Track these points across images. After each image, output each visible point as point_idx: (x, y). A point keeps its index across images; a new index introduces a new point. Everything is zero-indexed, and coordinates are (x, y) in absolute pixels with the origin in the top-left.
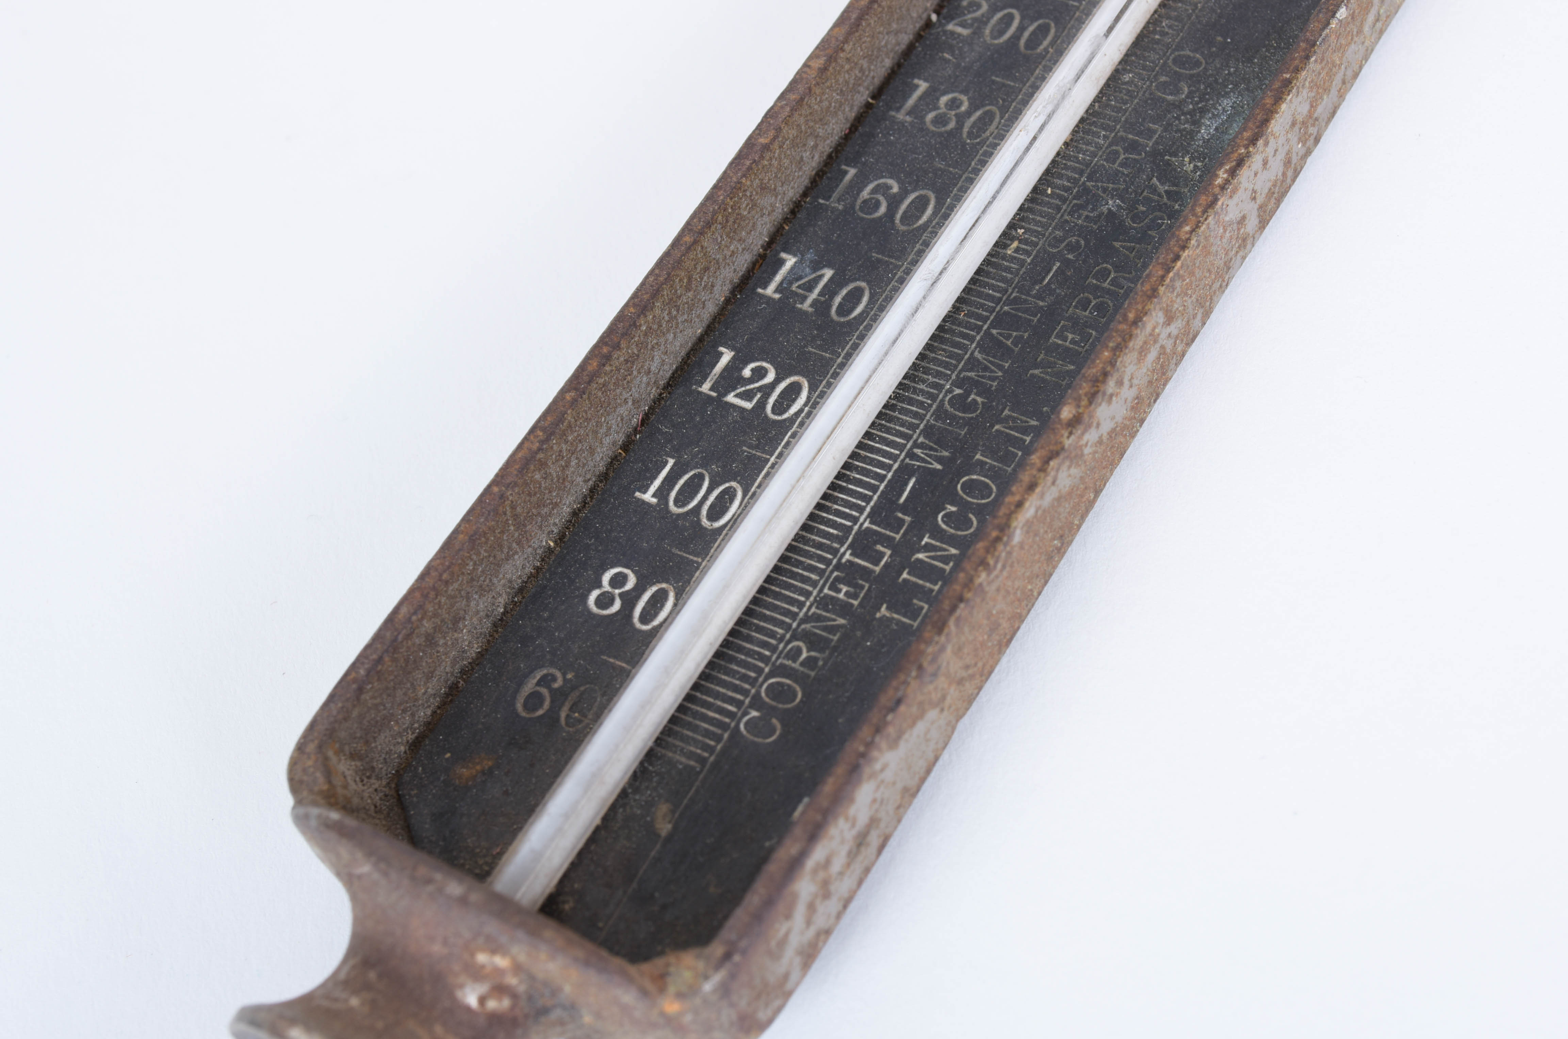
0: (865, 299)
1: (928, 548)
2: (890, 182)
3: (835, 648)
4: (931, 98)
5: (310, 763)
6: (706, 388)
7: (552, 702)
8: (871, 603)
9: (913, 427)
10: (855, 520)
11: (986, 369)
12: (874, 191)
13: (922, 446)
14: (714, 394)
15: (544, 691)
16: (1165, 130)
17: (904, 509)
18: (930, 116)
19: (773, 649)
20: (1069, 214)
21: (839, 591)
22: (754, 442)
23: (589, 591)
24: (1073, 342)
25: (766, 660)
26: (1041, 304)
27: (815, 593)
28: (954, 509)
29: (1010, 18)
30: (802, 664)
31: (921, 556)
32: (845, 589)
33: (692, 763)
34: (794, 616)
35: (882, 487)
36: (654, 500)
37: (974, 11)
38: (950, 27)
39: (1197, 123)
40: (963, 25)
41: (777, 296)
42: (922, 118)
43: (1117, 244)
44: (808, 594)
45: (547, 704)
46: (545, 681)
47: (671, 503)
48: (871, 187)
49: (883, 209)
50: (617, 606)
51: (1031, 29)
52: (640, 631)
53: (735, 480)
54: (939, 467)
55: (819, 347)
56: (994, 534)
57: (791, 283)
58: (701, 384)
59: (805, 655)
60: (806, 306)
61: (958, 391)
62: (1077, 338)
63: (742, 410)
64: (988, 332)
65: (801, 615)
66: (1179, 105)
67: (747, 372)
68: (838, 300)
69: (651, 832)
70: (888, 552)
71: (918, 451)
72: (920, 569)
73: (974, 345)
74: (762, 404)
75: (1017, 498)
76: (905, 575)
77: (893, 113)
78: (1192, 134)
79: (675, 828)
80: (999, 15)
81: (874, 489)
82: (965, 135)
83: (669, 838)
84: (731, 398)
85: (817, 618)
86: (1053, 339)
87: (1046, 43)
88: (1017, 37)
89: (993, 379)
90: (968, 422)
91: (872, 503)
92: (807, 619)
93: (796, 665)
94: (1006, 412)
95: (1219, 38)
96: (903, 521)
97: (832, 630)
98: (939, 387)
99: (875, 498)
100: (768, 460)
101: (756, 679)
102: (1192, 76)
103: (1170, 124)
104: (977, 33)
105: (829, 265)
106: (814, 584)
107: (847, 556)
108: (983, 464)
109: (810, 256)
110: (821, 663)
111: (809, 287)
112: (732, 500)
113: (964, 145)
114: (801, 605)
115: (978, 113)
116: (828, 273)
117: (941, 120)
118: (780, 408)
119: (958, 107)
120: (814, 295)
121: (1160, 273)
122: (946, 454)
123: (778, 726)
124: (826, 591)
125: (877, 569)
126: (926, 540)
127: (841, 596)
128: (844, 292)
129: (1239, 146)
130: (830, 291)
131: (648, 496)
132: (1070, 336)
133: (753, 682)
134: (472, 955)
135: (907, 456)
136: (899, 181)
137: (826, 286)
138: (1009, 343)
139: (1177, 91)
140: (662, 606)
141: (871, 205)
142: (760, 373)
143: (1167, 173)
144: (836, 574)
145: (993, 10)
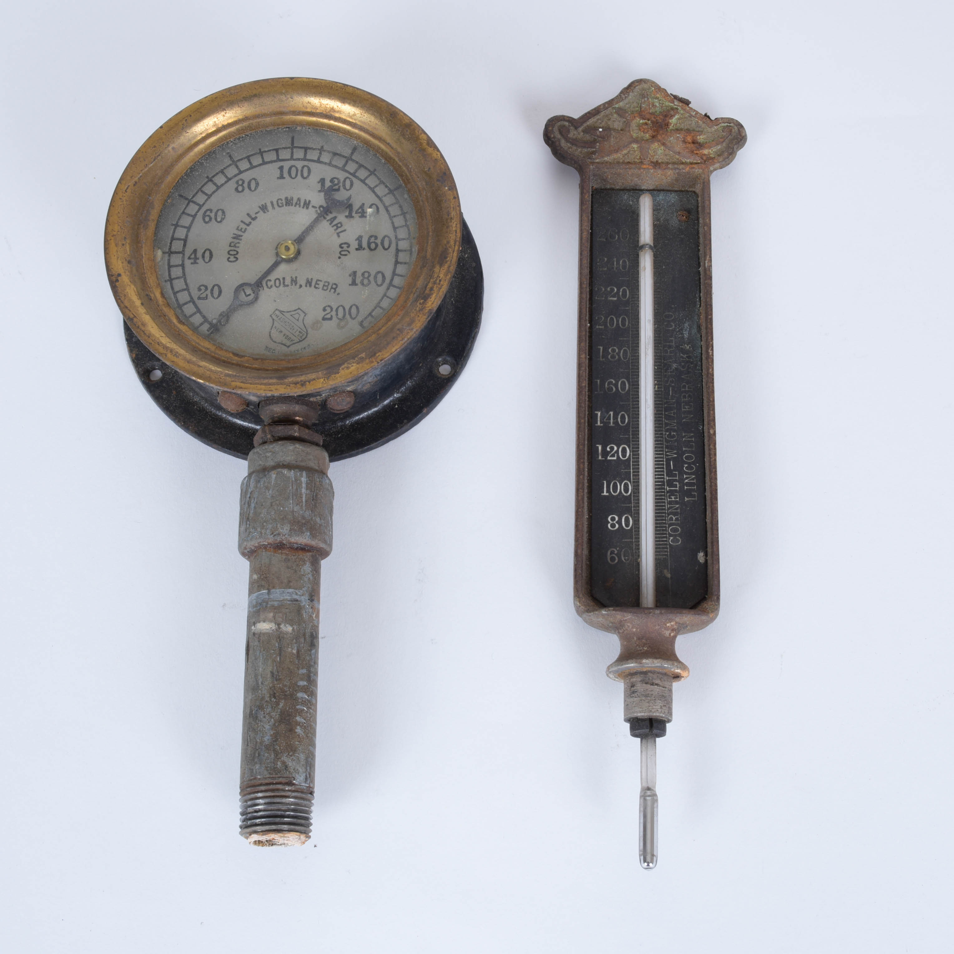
0: (626, 417)
1: (687, 478)
2: (611, 380)
3: (681, 514)
4: (605, 350)
5: (583, 599)
6: (600, 458)
7: (618, 557)
8: (682, 499)
9: (662, 447)
10: (664, 478)
11: (671, 424)
12: (608, 384)
13: (668, 452)
14: (604, 459)
15: (614, 555)
16: (675, 339)
17: (674, 470)
18: (609, 357)
19: (665, 520)
20: (665, 372)
21: (672, 498)
22: (623, 468)
23: (607, 525)
24: (688, 408)
25: (665, 523)
26: (674, 401)
27: (666, 501)
28: (686, 465)
29: (612, 319)
30: (675, 521)
31: (686, 481)
32: (673, 497)
33: (664, 557)
34: (665, 509)
35: (665, 467)
36: (608, 494)
37: (601, 320)
38: (597, 327)
39: (682, 334)
40: (600, 325)
41: (602, 425)
42: (608, 358)
43: (683, 377)
44: (664, 502)
45: (617, 558)
46: (612, 552)
47: (612, 493)
48: (606, 384)
49: (614, 389)
50: (617, 526)
51: (620, 320)
52: (628, 530)
53: (625, 480)
54: (676, 456)
55: (623, 435)
56: (714, 470)
57: (603, 419)
58: (598, 457)
59: (674, 518)
60: (612, 424)
61: (668, 433)
62: (689, 407)
63: (614, 460)
64: (665, 415)
65: (666, 508)
66: (674, 330)
67: (608, 449)
68: (619, 420)
69: (666, 578)
70: (678, 483)
71: (668, 454)
72: (687, 484)
73: (664, 419)
74: (618, 457)
75: (713, 459)
76: (686, 488)
77: (598, 359)
78: (683, 337)
79: (671, 574)
80: (609, 319)
81: (663, 468)
82: (623, 359)
83: (671, 578)
84: (609, 458)
85: (671, 508)
86: (683, 410)
87: (627, 323)
88: (618, 324)
89: (675, 426)
90: (676, 441)
91: (665, 472)
92: (669, 509)
93: (674, 522)
94: (683, 434)
95: (673, 306)
96: (676, 474)
97: (677, 509)
98: (662, 434)
99: (665, 470)
100: (630, 471)
101: (666, 529)
102: (673, 320)
103: (675, 337)
104: (606, 326)
105: (611, 411)
106: (664, 499)
107: (668, 489)
108: (686, 450)
109: (603, 410)
110: (680, 519)
111: (609, 418)
112: (628, 485)
113: (624, 362)
114: (665, 506)
115: (622, 351)
116: (612, 413)
117: (613, 357)
118: (624, 456)
119: (616, 351)
120: (612, 421)
121: (712, 385)
122: (675, 451)
123: (679, 538)
124: (668, 500)
125: (678, 489)
126: (685, 476)
127: (673, 499)
128: (619, 417)
129: (710, 342)
130: (615, 418)
131: (605, 493)
132: (687, 407)
133: (666, 530)
134: (666, 625)
135: (666, 456)
136: (614, 379)
137: (613, 417)
138: (672, 415)
139: (671, 326)
140: (629, 521)
141: (610, 389)
142: (612, 448)
143: (683, 351)
144: (668, 494)
145: (606, 318)
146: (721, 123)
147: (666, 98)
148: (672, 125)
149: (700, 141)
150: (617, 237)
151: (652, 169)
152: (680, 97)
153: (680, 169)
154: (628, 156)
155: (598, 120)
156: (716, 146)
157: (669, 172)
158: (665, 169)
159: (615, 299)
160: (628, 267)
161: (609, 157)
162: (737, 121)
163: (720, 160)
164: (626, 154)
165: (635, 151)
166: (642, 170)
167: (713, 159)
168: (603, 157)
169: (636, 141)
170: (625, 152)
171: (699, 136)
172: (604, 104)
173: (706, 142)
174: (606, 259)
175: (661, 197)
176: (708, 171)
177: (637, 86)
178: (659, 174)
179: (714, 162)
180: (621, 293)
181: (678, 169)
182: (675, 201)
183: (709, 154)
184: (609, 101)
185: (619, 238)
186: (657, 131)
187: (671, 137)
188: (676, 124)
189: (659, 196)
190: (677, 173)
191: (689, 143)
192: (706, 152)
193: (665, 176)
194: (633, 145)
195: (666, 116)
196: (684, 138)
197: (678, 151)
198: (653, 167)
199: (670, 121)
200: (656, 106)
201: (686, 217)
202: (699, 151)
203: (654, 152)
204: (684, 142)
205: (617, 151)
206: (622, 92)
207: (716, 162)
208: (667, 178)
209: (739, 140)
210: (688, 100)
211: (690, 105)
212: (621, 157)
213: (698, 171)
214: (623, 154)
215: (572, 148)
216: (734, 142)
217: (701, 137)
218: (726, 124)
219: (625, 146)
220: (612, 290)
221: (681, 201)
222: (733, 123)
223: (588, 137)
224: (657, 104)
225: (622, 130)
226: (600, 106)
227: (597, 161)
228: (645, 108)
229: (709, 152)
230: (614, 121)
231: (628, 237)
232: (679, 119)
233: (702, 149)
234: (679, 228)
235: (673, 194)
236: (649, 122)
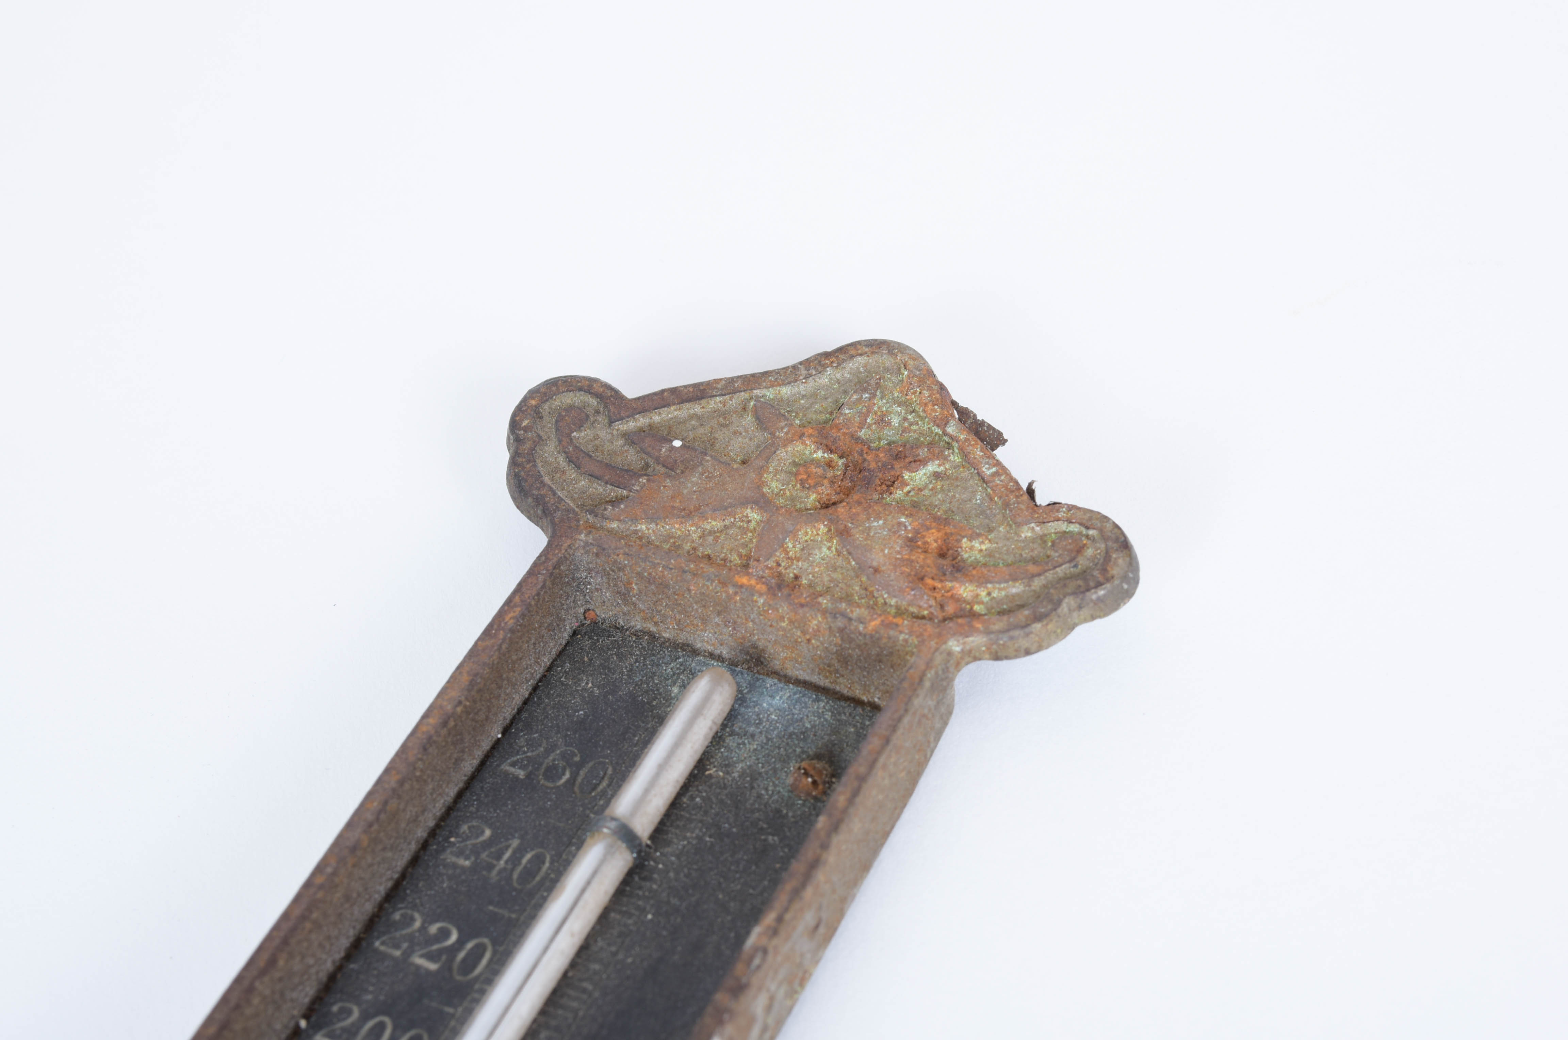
29: (381, 1026)
37: (344, 1019)
80: (370, 1024)
145: (365, 1017)
146: (1058, 520)
147: (930, 407)
148: (908, 488)
149: (966, 556)
150: (567, 775)
151: (761, 595)
152: (979, 417)
153: (850, 619)
154: (716, 539)
155: (692, 417)
156: (1006, 581)
157: (816, 621)
158: (802, 606)
159: (433, 966)
160: (538, 878)
161: (653, 526)
162: (1117, 526)
163: (996, 627)
164: (711, 533)
165: (745, 531)
166: (731, 591)
167: (973, 615)
168: (635, 520)
169: (763, 502)
170: (715, 524)
171: (971, 539)
172: (732, 380)
173: (985, 565)
174: (488, 833)
175: (777, 701)
176: (937, 649)
177: (861, 355)
178: (782, 618)
179: (971, 626)
180: (461, 955)
181: (843, 615)
182: (814, 726)
183: (976, 599)
184: (753, 375)
185: (572, 781)
186: (848, 492)
187: (878, 518)
188: (920, 490)
189: (772, 697)
190: (841, 630)
191: (926, 551)
192: (965, 590)
193: (804, 632)
194: (749, 510)
195: (898, 457)
196: (917, 532)
197: (875, 564)
198: (770, 588)
199: (907, 476)
200: (889, 423)
201: (814, 783)
202: (941, 581)
203: (802, 550)
204: (911, 542)
205: (687, 514)
206: (807, 363)
207: (977, 630)
208: (809, 641)
209: (1092, 584)
210: (1000, 434)
211: (1000, 453)
212: (695, 536)
213: (906, 641)
214: (704, 530)
215: (564, 472)
216: (1072, 585)
217: (976, 544)
218: (1074, 528)
219: (723, 508)
220: (444, 934)
221: (835, 731)
222: (1101, 531)
223: (631, 457)
224: (895, 421)
225: (744, 462)
226: (717, 381)
227: (614, 525)
228: (849, 420)
229: (977, 595)
230: (736, 433)
231: (601, 787)
232: (937, 475)
233: (955, 579)
234: (778, 811)
235: (822, 704)
236: (841, 462)
